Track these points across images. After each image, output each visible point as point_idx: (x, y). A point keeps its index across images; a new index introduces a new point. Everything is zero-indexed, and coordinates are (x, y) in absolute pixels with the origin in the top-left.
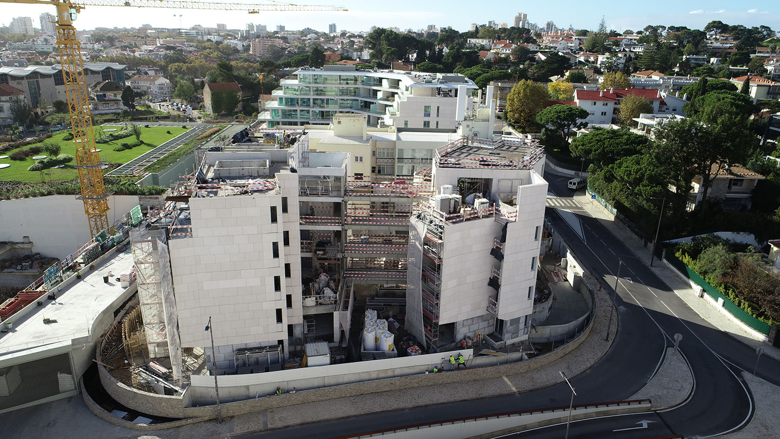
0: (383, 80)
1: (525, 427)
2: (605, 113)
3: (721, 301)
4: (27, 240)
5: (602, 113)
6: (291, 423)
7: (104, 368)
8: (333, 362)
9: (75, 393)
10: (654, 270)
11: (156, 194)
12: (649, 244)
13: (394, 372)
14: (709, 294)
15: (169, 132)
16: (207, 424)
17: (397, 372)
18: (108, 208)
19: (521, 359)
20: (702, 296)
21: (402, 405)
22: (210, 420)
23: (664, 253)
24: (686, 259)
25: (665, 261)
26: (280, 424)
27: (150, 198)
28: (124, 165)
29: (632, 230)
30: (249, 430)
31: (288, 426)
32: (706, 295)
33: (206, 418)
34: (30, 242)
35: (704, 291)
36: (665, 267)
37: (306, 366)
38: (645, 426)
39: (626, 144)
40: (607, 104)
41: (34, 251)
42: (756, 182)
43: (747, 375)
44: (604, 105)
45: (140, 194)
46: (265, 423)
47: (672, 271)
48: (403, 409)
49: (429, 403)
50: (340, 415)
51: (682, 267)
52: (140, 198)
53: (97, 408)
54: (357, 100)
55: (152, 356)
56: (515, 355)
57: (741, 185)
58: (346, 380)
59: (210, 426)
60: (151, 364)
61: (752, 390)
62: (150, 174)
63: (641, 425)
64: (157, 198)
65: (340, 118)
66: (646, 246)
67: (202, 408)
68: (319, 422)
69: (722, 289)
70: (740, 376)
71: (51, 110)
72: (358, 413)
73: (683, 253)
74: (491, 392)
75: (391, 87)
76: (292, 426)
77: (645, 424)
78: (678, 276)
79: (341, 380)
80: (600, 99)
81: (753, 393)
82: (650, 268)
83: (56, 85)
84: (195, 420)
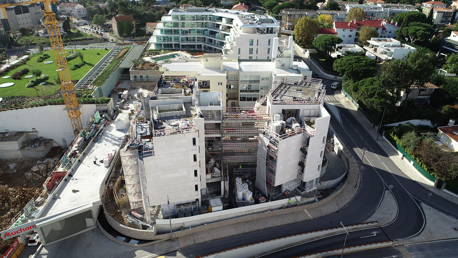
0: (223, 18)
1: (318, 237)
2: (351, 36)
3: (412, 162)
4: (34, 131)
5: (349, 36)
6: (207, 240)
7: (109, 216)
8: (224, 209)
9: (95, 227)
10: (378, 142)
11: (105, 103)
12: (376, 127)
13: (253, 211)
14: (406, 158)
15: (98, 54)
16: (166, 242)
17: (255, 211)
18: (80, 113)
19: (314, 201)
20: (403, 159)
21: (258, 228)
22: (167, 240)
23: (384, 133)
24: (396, 138)
25: (384, 137)
26: (202, 241)
27: (102, 105)
28: (80, 81)
29: (367, 117)
30: (188, 245)
31: (206, 242)
32: (404, 158)
33: (165, 240)
34: (37, 131)
35: (404, 156)
36: (383, 141)
37: (211, 212)
38: (375, 235)
39: (365, 66)
40: (352, 31)
41: (39, 135)
42: (434, 90)
43: (423, 205)
44: (350, 31)
45: (96, 103)
46: (194, 241)
47: (388, 143)
48: (259, 230)
49: (271, 226)
50: (230, 235)
51: (394, 142)
52: (96, 106)
53: (110, 236)
54: (207, 30)
55: (132, 208)
56: (312, 199)
57: (426, 91)
58: (230, 216)
59: (168, 243)
60: (132, 212)
61: (425, 213)
62: (97, 87)
63: (373, 234)
64: (106, 105)
65: (207, 58)
66: (374, 127)
67: (163, 235)
68: (220, 239)
69: (413, 156)
70: (420, 205)
71: (19, 34)
72: (238, 233)
73: (394, 135)
74: (301, 219)
75: (227, 23)
76: (208, 242)
77: (375, 233)
78: (390, 146)
79: (228, 217)
80: (348, 28)
81: (426, 215)
82: (376, 141)
83: (16, 14)
84: (160, 241)
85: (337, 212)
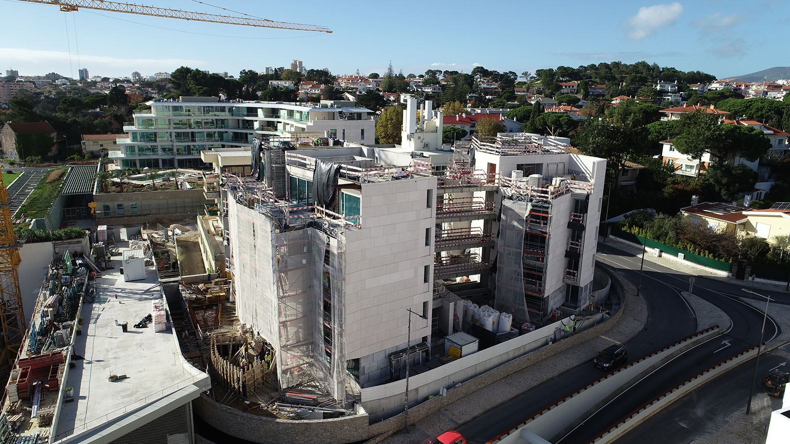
0: (258, 109)
1: (653, 367)
3: (681, 255)
6: (475, 414)
10: (608, 244)
11: (76, 237)
13: (524, 348)
14: (666, 252)
16: (396, 438)
17: (528, 348)
20: (660, 256)
21: (550, 375)
22: (395, 433)
23: (608, 230)
24: (635, 230)
25: (611, 236)
26: (466, 418)
27: (70, 243)
31: (475, 418)
32: (664, 254)
33: (391, 432)
35: (661, 251)
36: (612, 240)
37: (461, 357)
38: (729, 344)
42: (639, 171)
43: (744, 299)
45: (54, 240)
46: (452, 421)
47: (622, 243)
48: (552, 379)
51: (633, 238)
52: (54, 245)
54: (227, 132)
55: (284, 386)
56: (598, 316)
57: (627, 175)
58: (492, 364)
59: (400, 438)
60: (288, 395)
62: (34, 220)
63: (726, 344)
64: (79, 242)
67: (388, 421)
68: (497, 406)
69: (679, 246)
70: (742, 301)
72: (521, 391)
73: (630, 227)
75: (266, 116)
76: (479, 416)
78: (629, 246)
79: (489, 366)
84: (383, 437)
85: (645, 329)
